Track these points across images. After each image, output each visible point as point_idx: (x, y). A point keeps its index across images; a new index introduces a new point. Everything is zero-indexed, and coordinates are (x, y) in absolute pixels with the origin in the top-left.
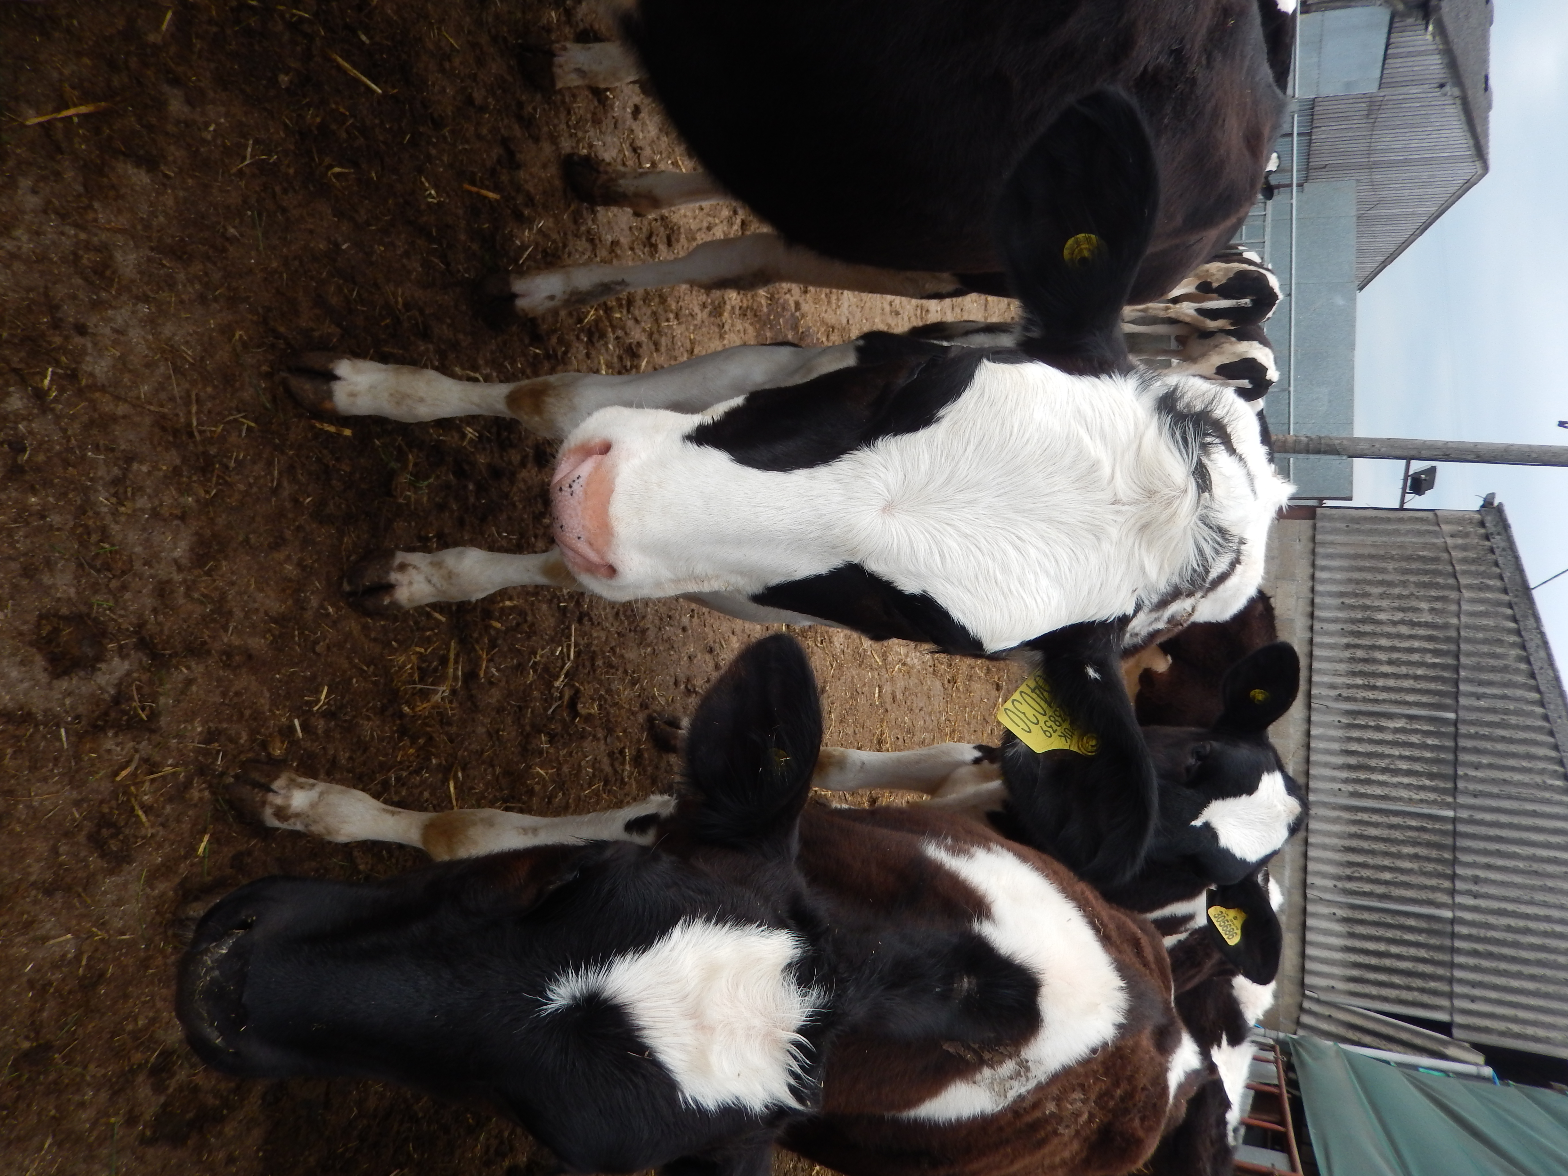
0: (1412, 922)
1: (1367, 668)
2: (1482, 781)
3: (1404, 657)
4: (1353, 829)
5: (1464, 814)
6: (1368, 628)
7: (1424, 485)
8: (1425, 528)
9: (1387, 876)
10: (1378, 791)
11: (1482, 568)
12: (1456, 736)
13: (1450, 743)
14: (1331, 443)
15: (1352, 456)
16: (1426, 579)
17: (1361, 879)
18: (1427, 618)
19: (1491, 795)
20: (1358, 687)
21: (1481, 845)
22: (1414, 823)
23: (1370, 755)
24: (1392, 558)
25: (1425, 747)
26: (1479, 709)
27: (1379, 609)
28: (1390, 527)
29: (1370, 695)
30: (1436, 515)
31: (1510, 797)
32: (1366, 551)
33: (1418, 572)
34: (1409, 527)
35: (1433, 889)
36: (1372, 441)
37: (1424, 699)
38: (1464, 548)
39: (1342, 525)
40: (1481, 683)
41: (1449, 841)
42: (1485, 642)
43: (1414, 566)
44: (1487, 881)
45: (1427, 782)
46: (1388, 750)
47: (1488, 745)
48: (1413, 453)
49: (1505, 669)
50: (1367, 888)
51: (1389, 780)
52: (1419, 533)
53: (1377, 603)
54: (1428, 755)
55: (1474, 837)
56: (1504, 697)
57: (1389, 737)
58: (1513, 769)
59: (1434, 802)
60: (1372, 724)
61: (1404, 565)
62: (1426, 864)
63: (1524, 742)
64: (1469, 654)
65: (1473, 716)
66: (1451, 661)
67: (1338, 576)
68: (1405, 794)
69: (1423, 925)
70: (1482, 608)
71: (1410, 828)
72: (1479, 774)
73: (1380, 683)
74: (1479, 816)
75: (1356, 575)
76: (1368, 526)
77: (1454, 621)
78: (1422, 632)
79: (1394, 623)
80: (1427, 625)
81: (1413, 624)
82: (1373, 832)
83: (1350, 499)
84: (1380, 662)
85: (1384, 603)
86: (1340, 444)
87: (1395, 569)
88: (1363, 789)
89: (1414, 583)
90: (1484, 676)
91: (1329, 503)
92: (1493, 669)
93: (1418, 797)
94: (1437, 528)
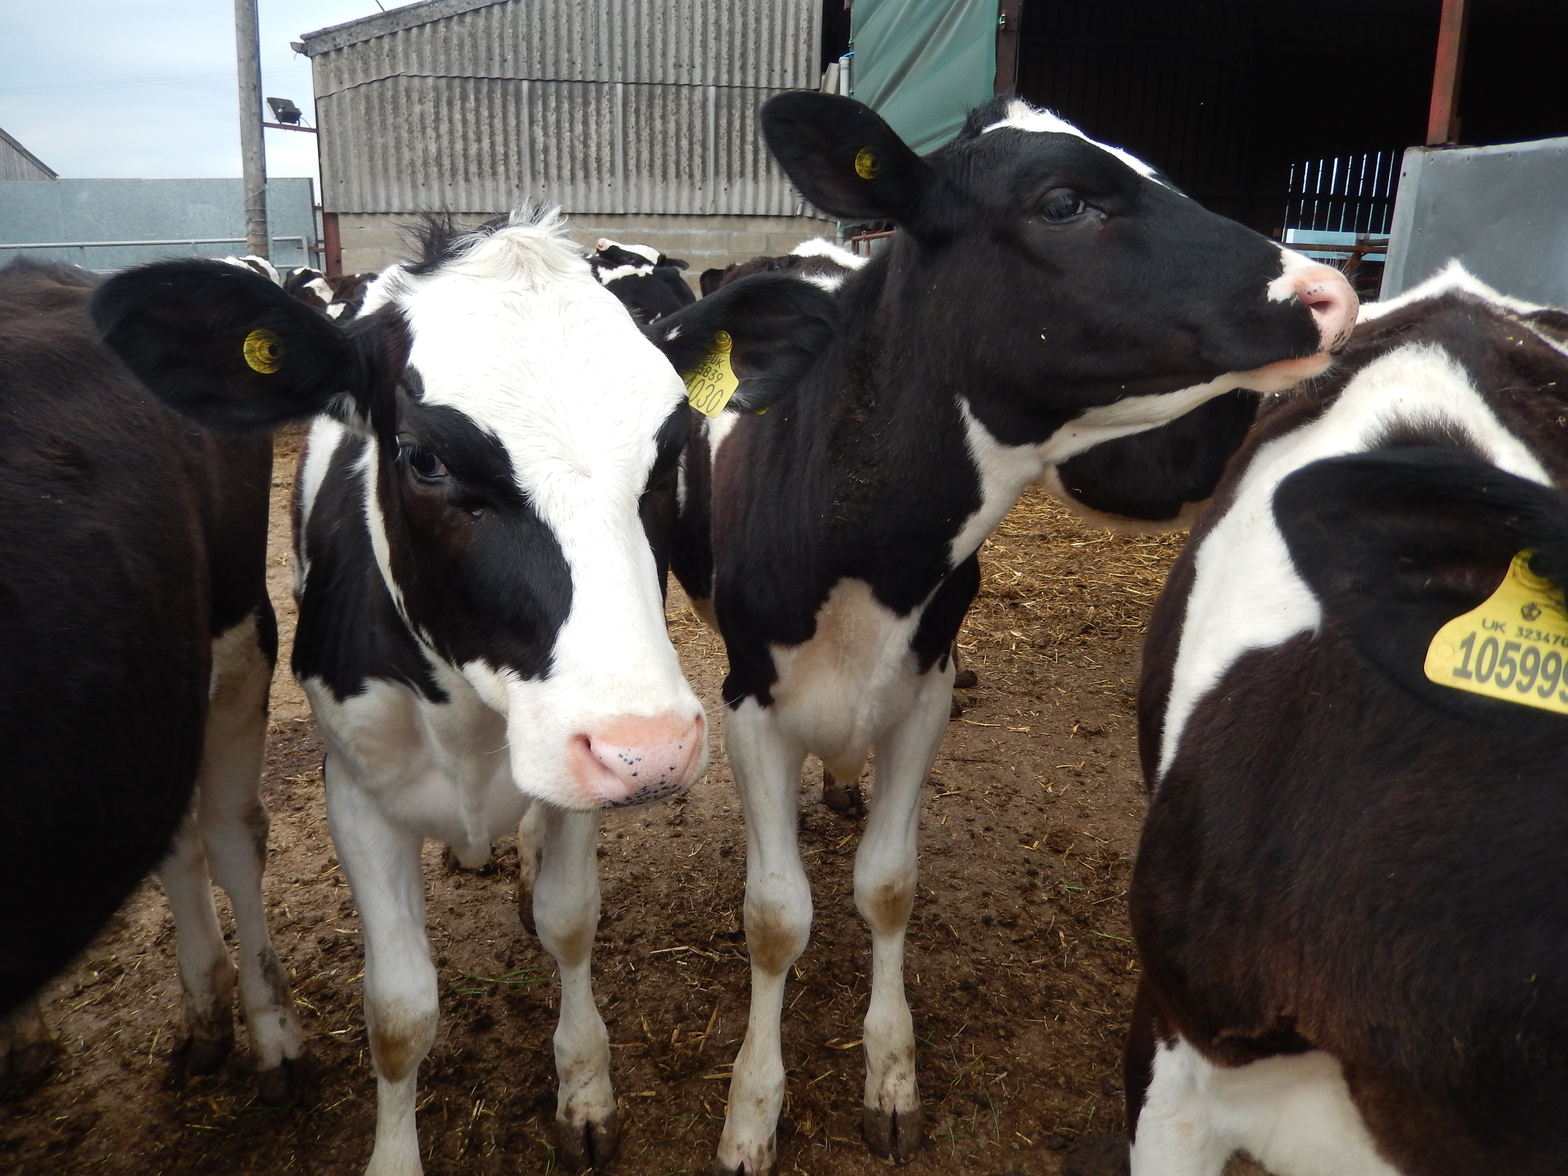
0: (723, 122)
1: (487, 161)
2: (585, 58)
3: (472, 128)
4: (645, 172)
5: (618, 75)
6: (446, 162)
7: (288, 110)
8: (335, 109)
9: (685, 143)
10: (606, 151)
11: (372, 54)
12: (545, 81)
13: (552, 87)
14: (251, 201)
15: (265, 180)
16: (389, 107)
17: (690, 166)
18: (429, 107)
19: (598, 51)
20: (507, 171)
21: (645, 60)
22: (632, 119)
23: (573, 158)
24: (370, 139)
25: (558, 109)
26: (516, 60)
27: (426, 150)
28: (338, 142)
29: (513, 159)
30: (320, 98)
31: (597, 35)
32: (366, 164)
33: (383, 114)
34: (336, 124)
35: (691, 103)
36: (246, 161)
37: (512, 109)
38: (353, 72)
39: (341, 189)
40: (490, 58)
41: (645, 89)
42: (447, 53)
43: (376, 118)
44: (677, 56)
45: (593, 107)
46: (566, 142)
47: (550, 52)
48: (255, 120)
49: (472, 35)
50: (697, 160)
51: (595, 141)
52: (341, 113)
53: (420, 153)
54: (566, 106)
55: (638, 67)
56: (501, 37)
57: (553, 142)
58: (570, 31)
59: (610, 101)
60: (542, 157)
61: (376, 127)
62: (669, 109)
63: (542, 20)
64: (462, 68)
65: (524, 66)
66: (471, 85)
67: (396, 190)
68: (606, 128)
69: (724, 112)
70: (414, 56)
71: (637, 122)
72: (579, 61)
73: (500, 149)
74: (618, 62)
75: (393, 172)
76: (339, 163)
77: (430, 81)
78: (444, 111)
79: (439, 137)
80: (437, 106)
81: (437, 120)
82: (645, 156)
83: (311, 181)
84: (480, 150)
85: (419, 146)
86: (253, 192)
87: (382, 137)
88: (607, 165)
89: (395, 118)
90: (483, 55)
91: (318, 201)
92: (475, 46)
93: (608, 115)
94: (335, 96)
